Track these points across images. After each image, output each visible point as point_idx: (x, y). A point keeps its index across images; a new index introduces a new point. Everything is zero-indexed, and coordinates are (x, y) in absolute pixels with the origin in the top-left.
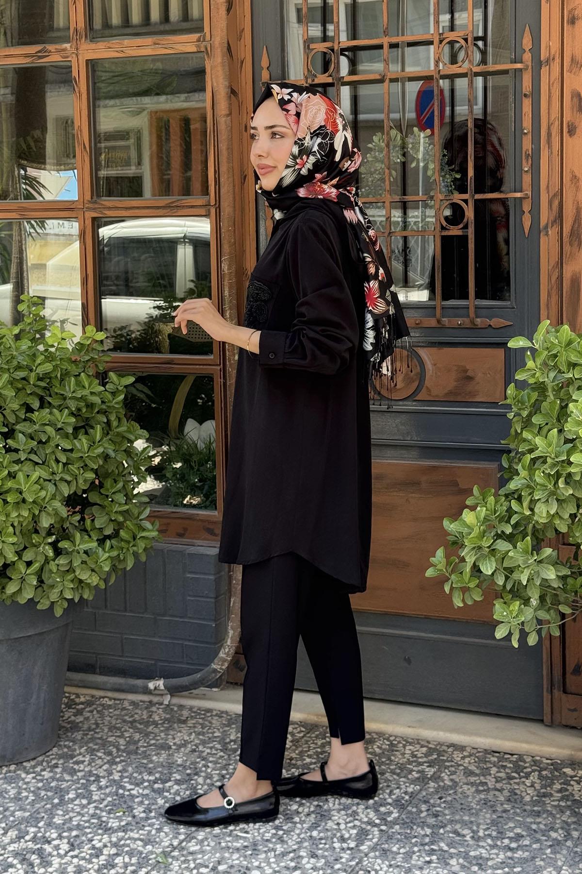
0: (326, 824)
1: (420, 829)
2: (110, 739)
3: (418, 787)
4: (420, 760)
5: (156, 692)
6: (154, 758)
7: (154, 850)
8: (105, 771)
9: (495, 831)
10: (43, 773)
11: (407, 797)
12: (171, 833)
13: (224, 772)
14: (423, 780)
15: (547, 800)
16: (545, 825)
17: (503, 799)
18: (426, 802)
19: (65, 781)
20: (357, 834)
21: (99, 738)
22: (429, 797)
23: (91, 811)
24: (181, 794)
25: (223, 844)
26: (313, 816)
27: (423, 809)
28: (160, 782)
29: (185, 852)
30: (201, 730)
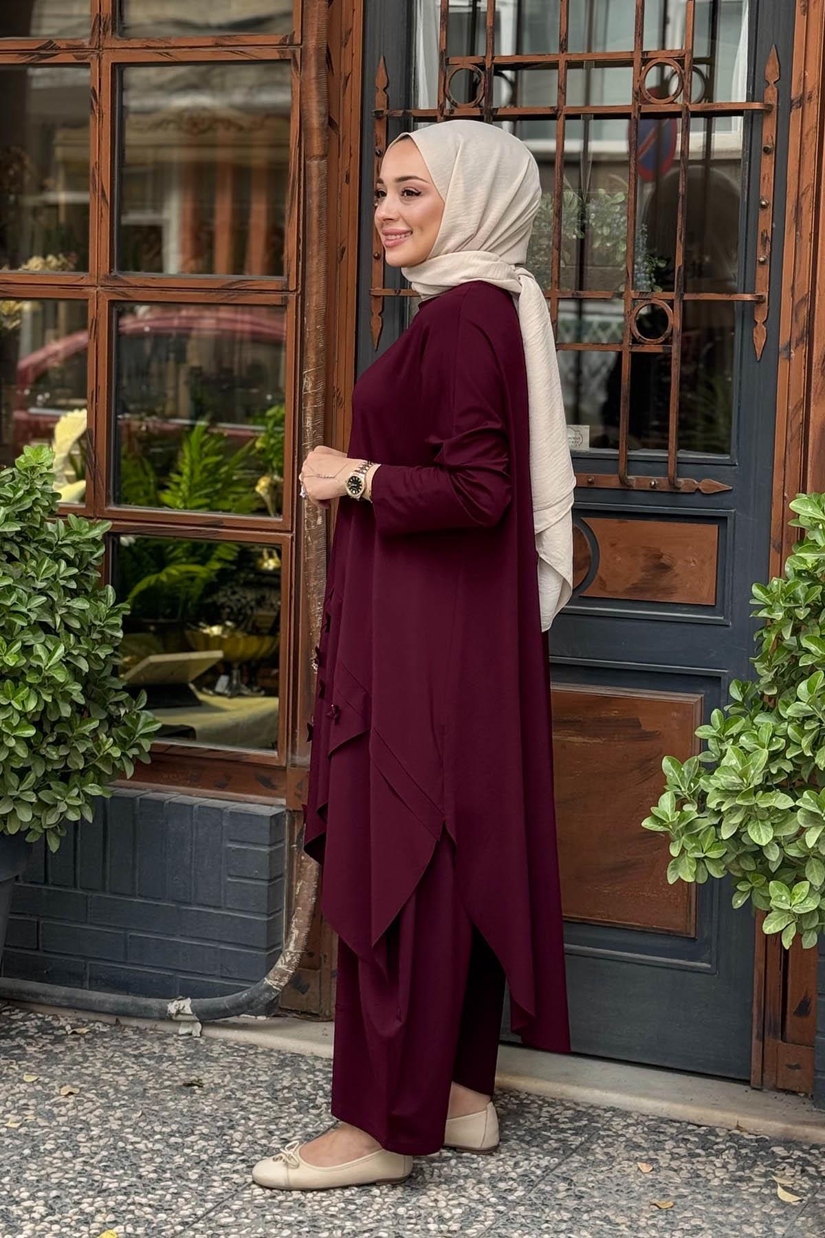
0: (418, 1200)
1: (554, 1212)
2: (105, 1077)
3: (556, 1160)
4: (562, 1126)
5: (180, 1017)
6: (171, 1103)
7: (169, 1219)
8: (98, 1117)
9: (663, 1220)
10: (8, 1116)
11: (539, 1172)
12: (193, 1199)
13: (274, 1127)
14: (566, 1151)
15: (743, 1186)
16: (736, 1217)
17: (678, 1180)
18: (565, 1179)
19: (40, 1127)
20: (462, 1213)
21: (88, 1075)
22: (572, 1174)
23: (78, 1167)
24: (209, 1152)
25: (269, 1218)
27: (561, 1188)
28: (177, 1135)
29: (213, 1225)
30: (239, 1071)
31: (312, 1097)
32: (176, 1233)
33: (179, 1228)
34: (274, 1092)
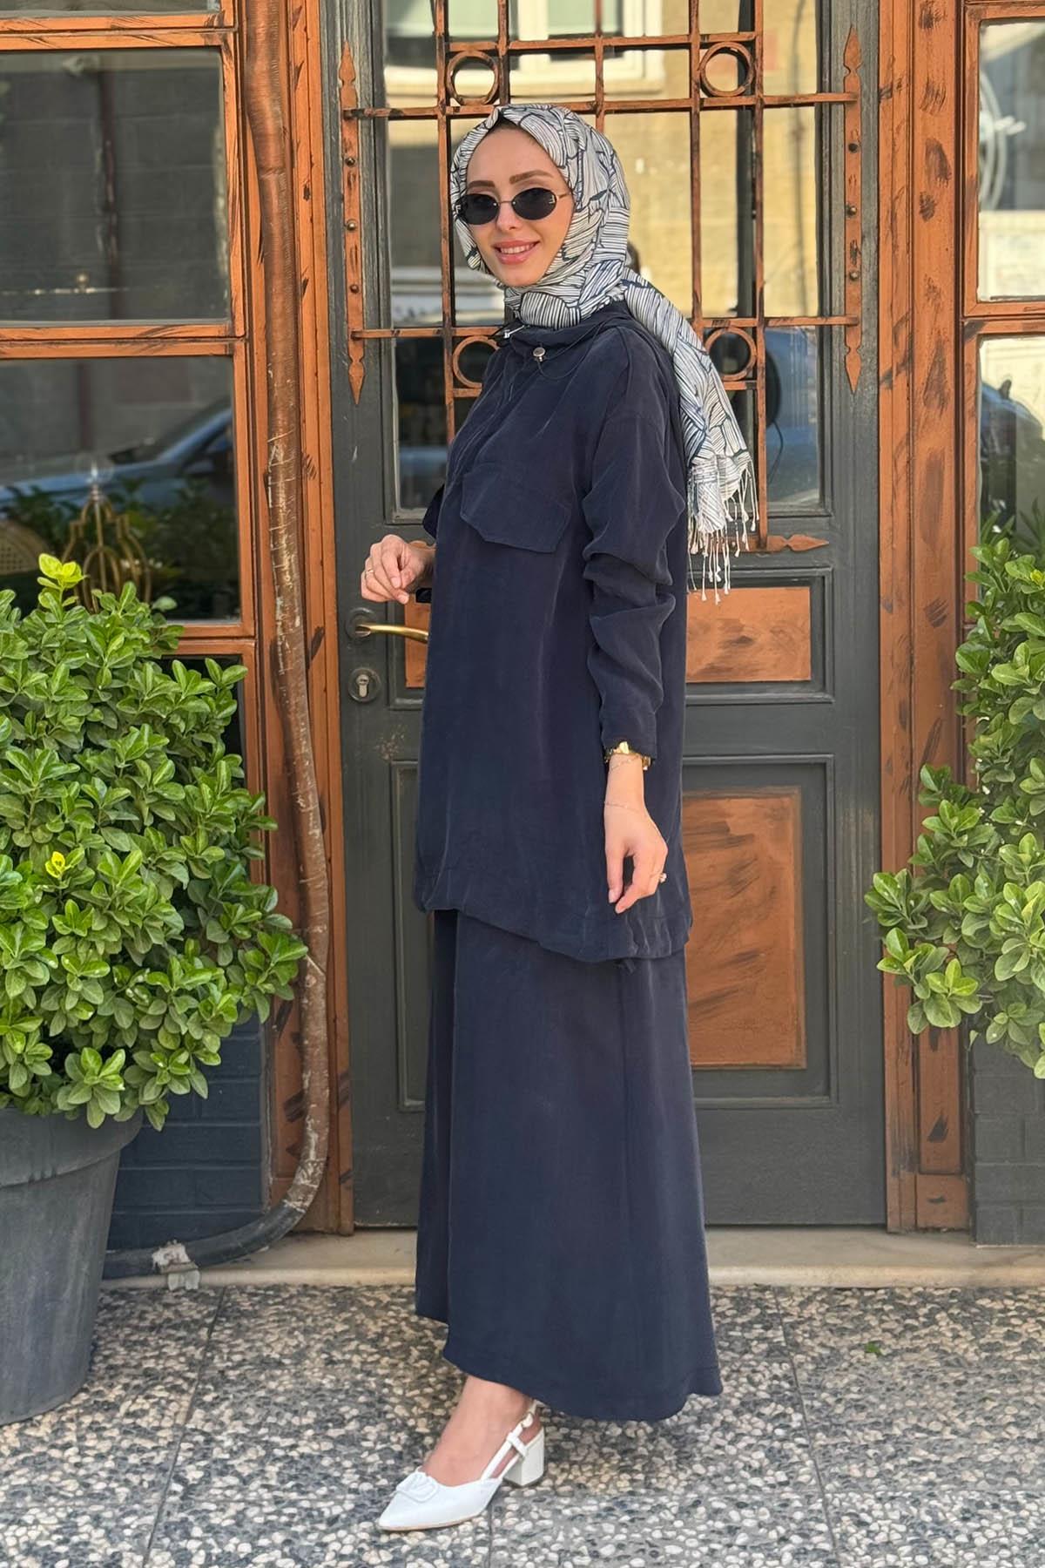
0: (700, 1449)
1: (860, 1434)
3: (786, 1366)
5: (171, 1268)
6: (272, 1385)
7: (457, 1541)
8: (206, 1421)
10: (88, 1444)
11: (787, 1386)
13: (429, 1390)
14: (780, 1352)
15: (1004, 1354)
18: (821, 1388)
19: (149, 1450)
20: (767, 1456)
22: (820, 1379)
23: (266, 1495)
24: (393, 1439)
25: (567, 1512)
26: (663, 1441)
27: (831, 1400)
28: (330, 1425)
29: (514, 1537)
30: (301, 1324)
31: (424, 1341)
32: (487, 1558)
34: (374, 1343)
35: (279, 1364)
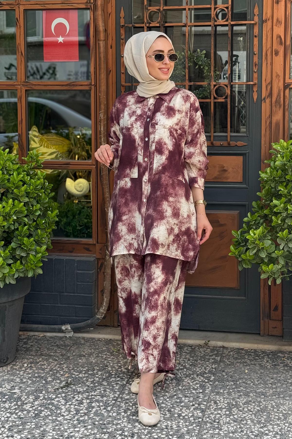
0: (183, 384)
1: (227, 383)
2: (52, 354)
3: (216, 366)
4: (210, 354)
5: (66, 331)
6: (80, 361)
7: (108, 399)
8: (59, 367)
10: (27, 371)
11: (214, 370)
12: (111, 392)
13: (120, 365)
14: (217, 362)
15: (278, 367)
16: (283, 377)
17: (258, 368)
18: (223, 371)
19: (42, 373)
20: (200, 386)
21: (46, 354)
22: (224, 369)
24: (104, 375)
27: (224, 374)
28: (90, 371)
29: (124, 399)
30: (95, 347)
32: (114, 404)
33: (114, 402)
34: (111, 353)
35: (84, 356)
